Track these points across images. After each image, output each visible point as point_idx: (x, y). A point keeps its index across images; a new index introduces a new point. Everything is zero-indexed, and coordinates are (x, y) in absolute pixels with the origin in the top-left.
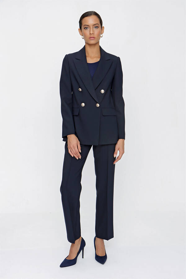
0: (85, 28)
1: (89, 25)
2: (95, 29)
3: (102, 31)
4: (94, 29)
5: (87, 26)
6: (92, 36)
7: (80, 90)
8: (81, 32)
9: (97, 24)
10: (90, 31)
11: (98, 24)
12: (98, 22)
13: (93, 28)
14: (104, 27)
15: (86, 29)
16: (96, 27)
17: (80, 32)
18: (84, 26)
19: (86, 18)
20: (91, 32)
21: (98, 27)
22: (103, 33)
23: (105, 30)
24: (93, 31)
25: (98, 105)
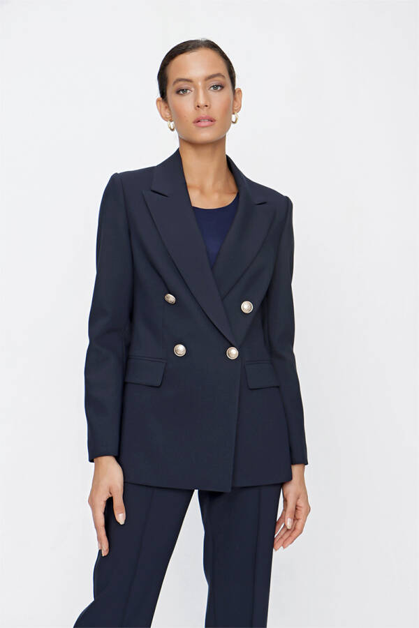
0: (178, 92)
1: (194, 79)
2: (212, 93)
3: (236, 104)
4: (209, 91)
5: (184, 85)
6: (203, 113)
7: (171, 298)
8: (167, 107)
9: (219, 75)
10: (196, 98)
11: (223, 76)
12: (222, 69)
13: (204, 88)
14: (240, 91)
15: (181, 92)
16: (215, 87)
17: (163, 108)
18: (175, 83)
19: (181, 59)
20: (202, 101)
21: (222, 87)
22: (238, 111)
23: (245, 100)
24: (207, 97)
25: (233, 353)
